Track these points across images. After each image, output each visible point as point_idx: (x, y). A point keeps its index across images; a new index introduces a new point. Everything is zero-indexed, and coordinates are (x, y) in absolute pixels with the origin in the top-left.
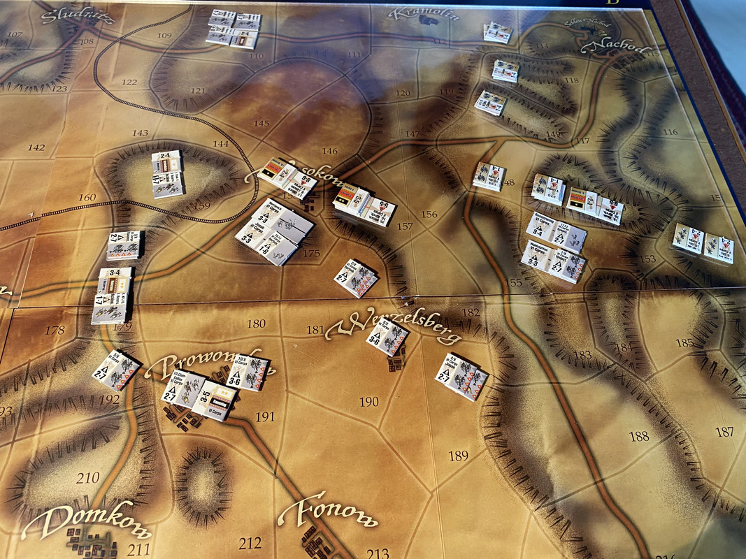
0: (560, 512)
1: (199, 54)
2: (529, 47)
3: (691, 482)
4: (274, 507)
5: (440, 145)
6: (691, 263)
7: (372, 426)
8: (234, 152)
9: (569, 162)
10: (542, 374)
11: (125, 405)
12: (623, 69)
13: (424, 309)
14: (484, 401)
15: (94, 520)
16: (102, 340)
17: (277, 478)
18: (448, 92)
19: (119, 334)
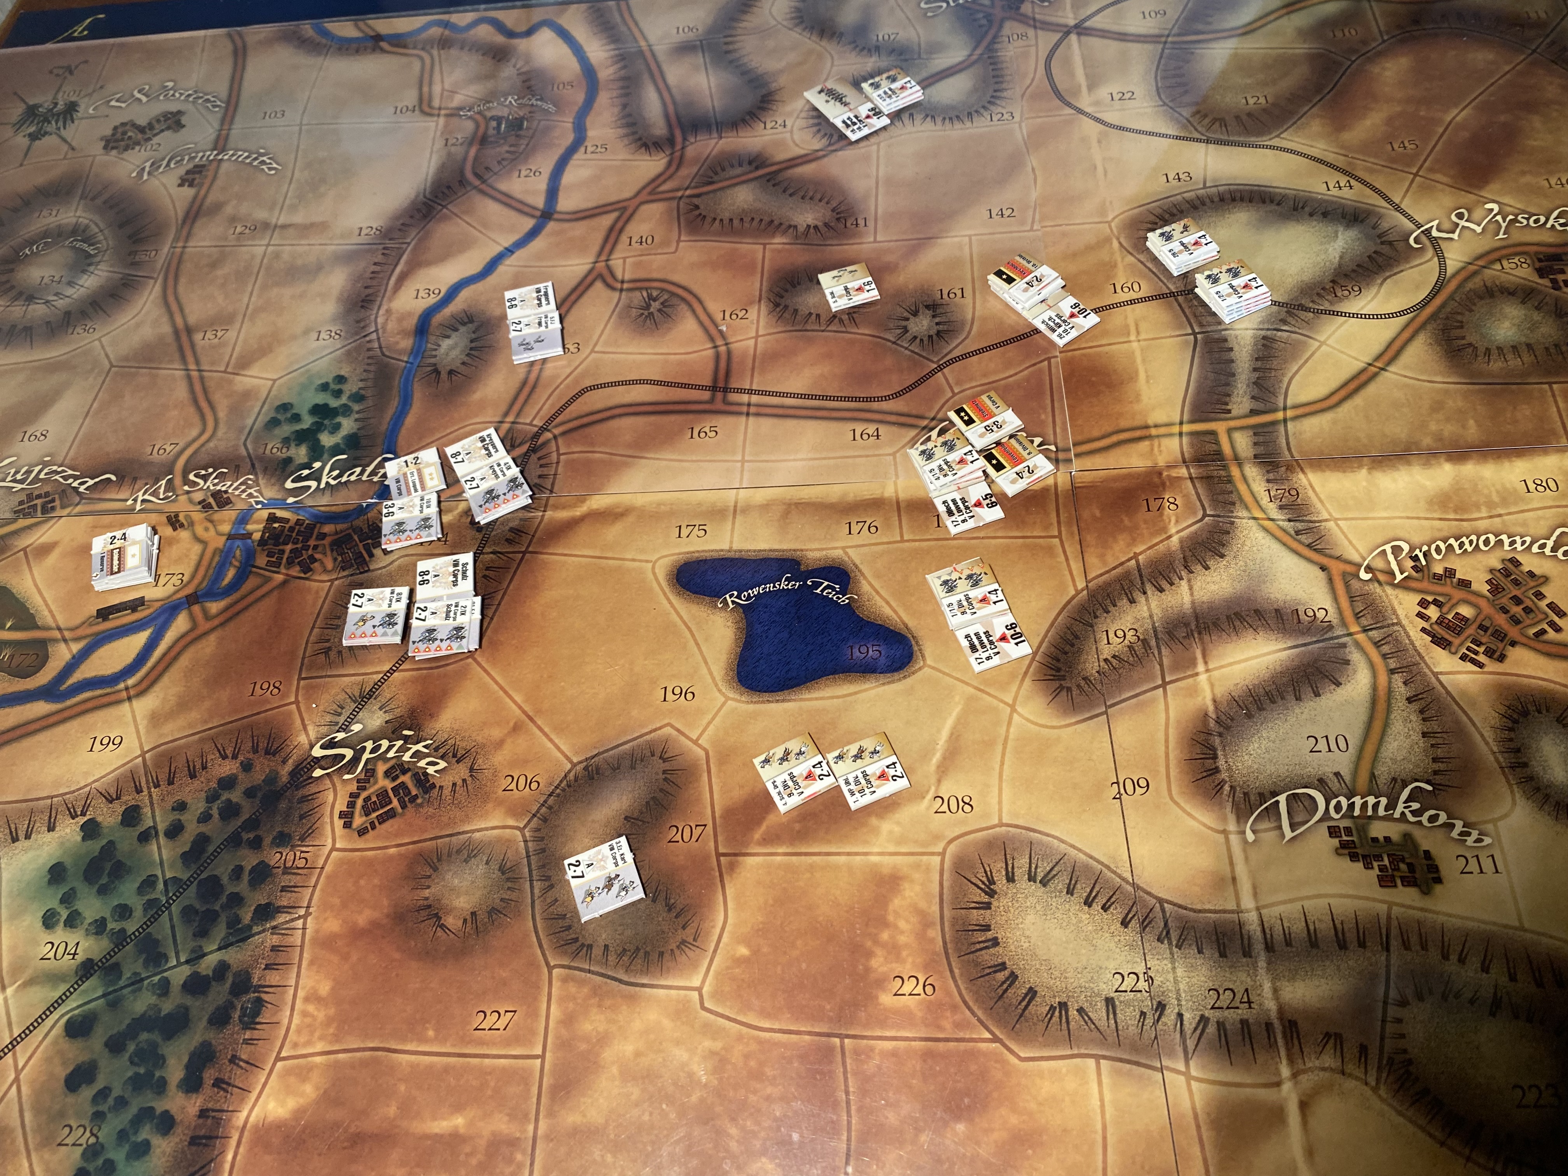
1: (1230, 40)
8: (1369, 197)
11: (1344, 623)
15: (1370, 812)
16: (1255, 518)
19: (1281, 508)
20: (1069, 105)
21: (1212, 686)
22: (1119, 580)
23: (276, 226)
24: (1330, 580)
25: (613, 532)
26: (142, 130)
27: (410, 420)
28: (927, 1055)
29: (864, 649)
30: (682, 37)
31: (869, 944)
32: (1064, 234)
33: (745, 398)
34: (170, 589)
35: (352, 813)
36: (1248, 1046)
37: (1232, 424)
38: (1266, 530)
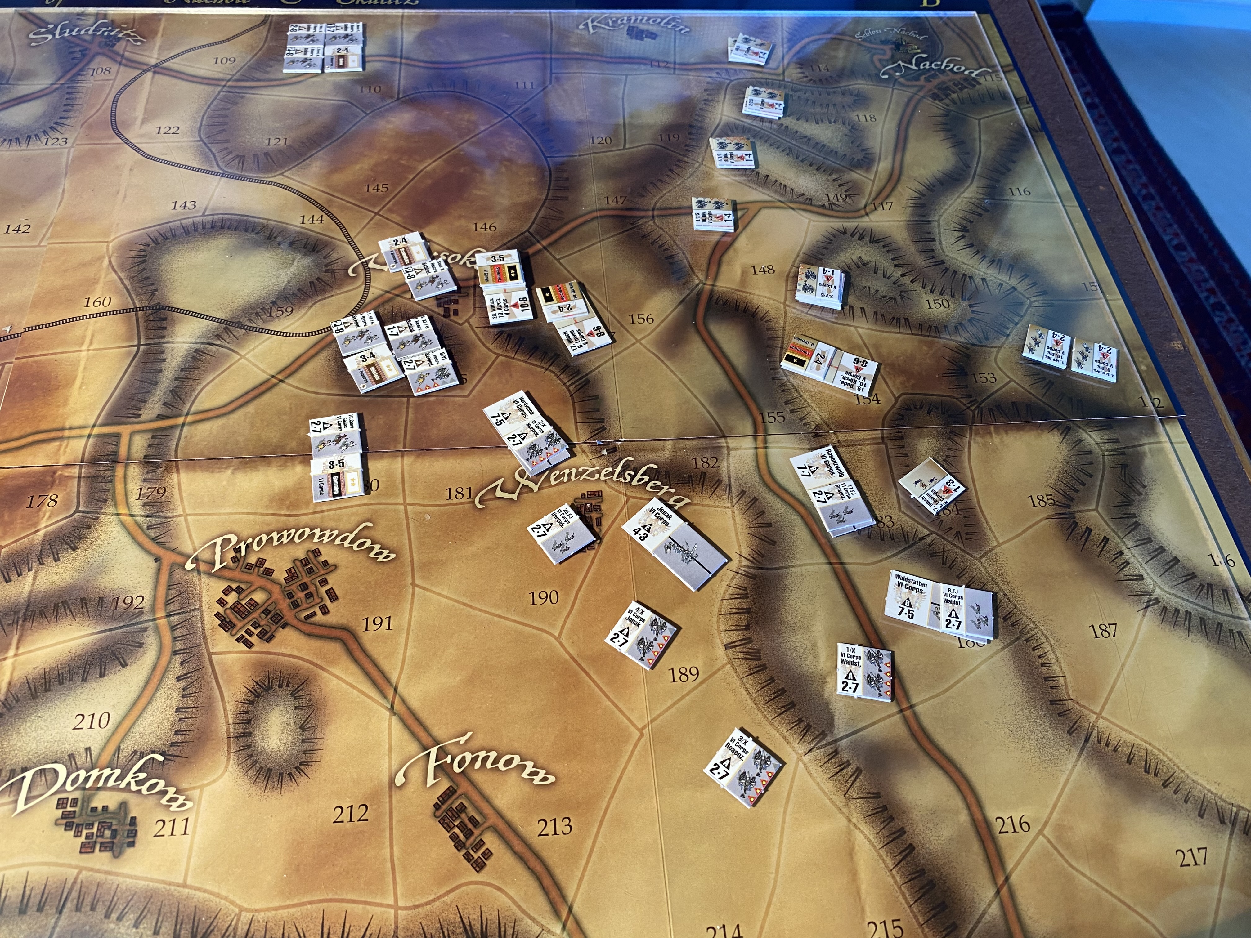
0: (845, 756)
1: (278, 88)
2: (799, 70)
3: (1050, 707)
4: (390, 758)
5: (658, 216)
6: (1051, 383)
7: (548, 633)
8: (332, 231)
9: (861, 238)
10: (817, 551)
11: (153, 610)
12: (947, 101)
13: (631, 459)
14: (725, 593)
15: (101, 784)
16: (118, 514)
17: (395, 714)
18: (671, 138)
19: (145, 505)
20: (119, 135)
21: (14, 669)
24: (159, 570)
32: (65, 251)
38: (123, 524)
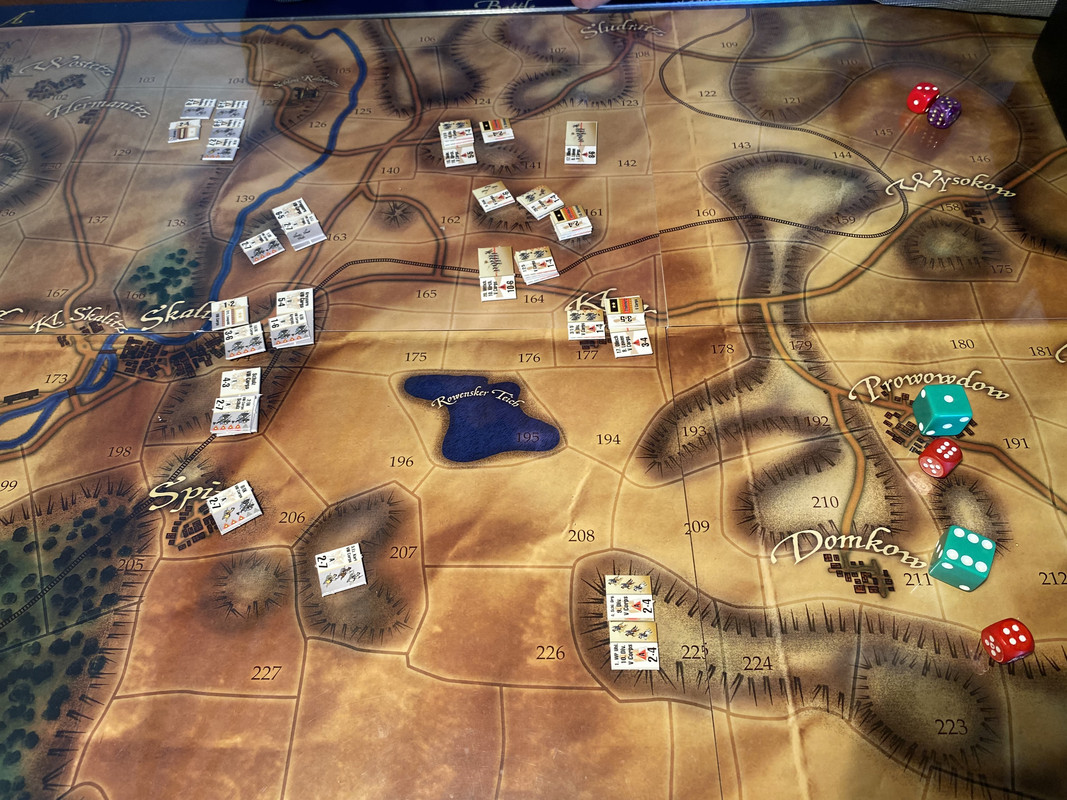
8: (861, 163)
11: (838, 427)
15: (850, 546)
16: (783, 360)
17: (1058, 509)
19: (800, 353)
20: (674, 98)
21: (752, 464)
22: (694, 395)
23: (144, 152)
24: (830, 399)
25: (364, 356)
26: (55, 86)
27: (228, 280)
28: (558, 699)
29: (527, 436)
30: (424, 44)
31: (522, 625)
32: (667, 178)
33: (456, 273)
34: (57, 384)
35: (175, 535)
36: (768, 693)
37: (771, 300)
38: (789, 366)
